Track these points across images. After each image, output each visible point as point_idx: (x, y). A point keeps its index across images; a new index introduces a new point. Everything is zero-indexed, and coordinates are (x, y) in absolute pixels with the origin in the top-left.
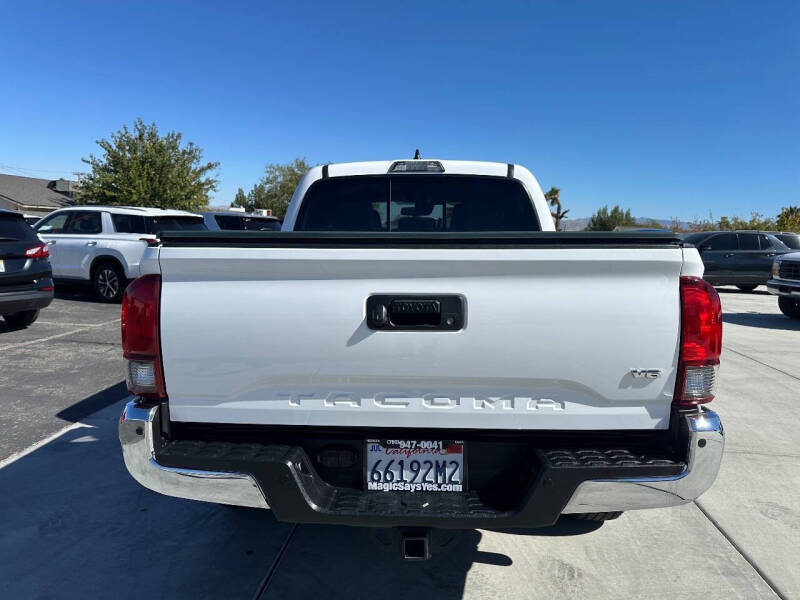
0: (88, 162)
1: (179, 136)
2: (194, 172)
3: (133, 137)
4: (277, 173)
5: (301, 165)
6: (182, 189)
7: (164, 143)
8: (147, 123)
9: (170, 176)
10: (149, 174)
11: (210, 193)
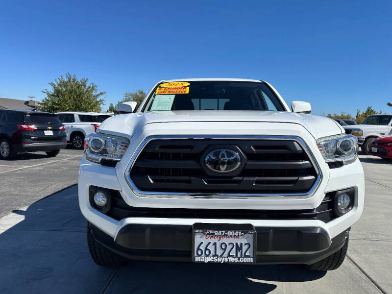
0: (44, 92)
1: (87, 80)
2: (94, 96)
3: (66, 81)
4: (130, 97)
5: (141, 93)
6: (89, 104)
7: (81, 83)
8: (72, 75)
9: (84, 98)
10: (74, 97)
11: (101, 106)
